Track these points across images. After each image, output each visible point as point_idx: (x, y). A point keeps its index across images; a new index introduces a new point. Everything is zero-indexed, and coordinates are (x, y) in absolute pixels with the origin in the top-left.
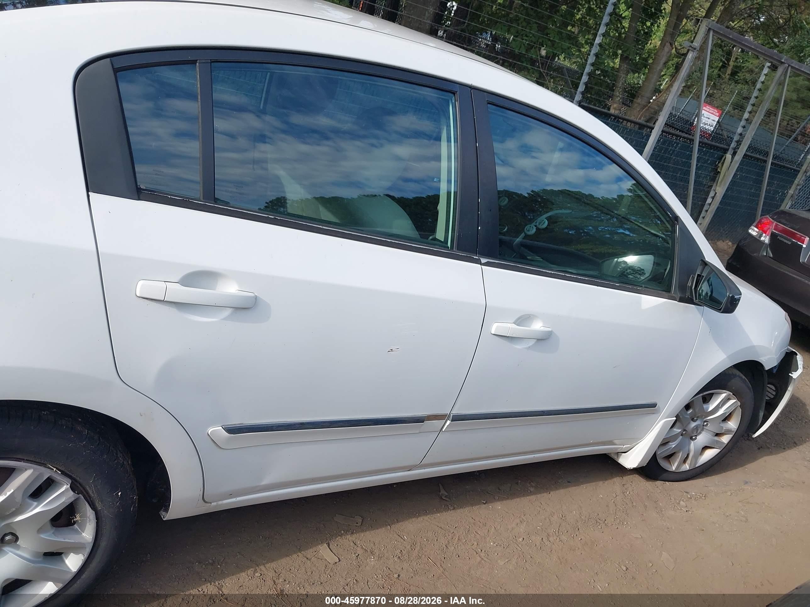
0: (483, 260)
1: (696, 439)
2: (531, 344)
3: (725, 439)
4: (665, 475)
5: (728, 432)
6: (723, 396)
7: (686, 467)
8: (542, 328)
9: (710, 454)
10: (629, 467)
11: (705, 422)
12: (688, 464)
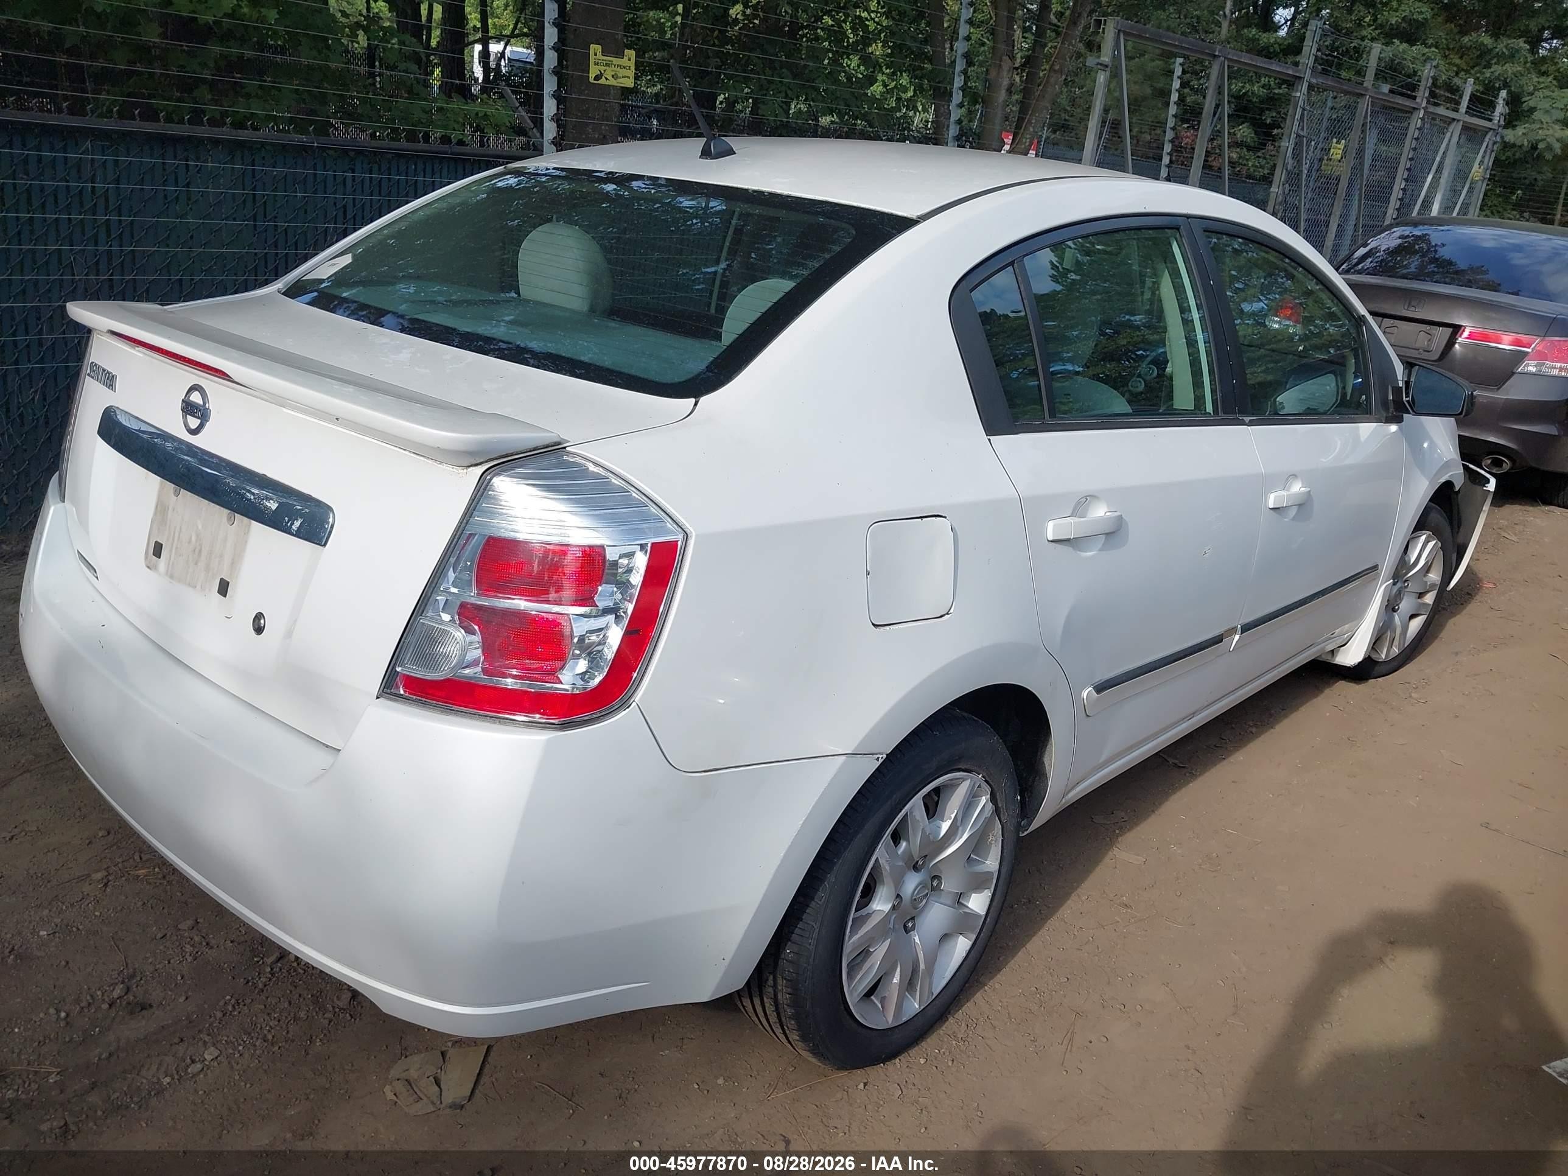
0: (1247, 419)
1: (1399, 608)
2: (1294, 513)
3: (1429, 599)
4: (1378, 669)
5: (1432, 587)
6: (1423, 538)
7: (1396, 650)
8: (1303, 489)
9: (1416, 624)
10: (1352, 664)
11: (1406, 581)
12: (1396, 647)
